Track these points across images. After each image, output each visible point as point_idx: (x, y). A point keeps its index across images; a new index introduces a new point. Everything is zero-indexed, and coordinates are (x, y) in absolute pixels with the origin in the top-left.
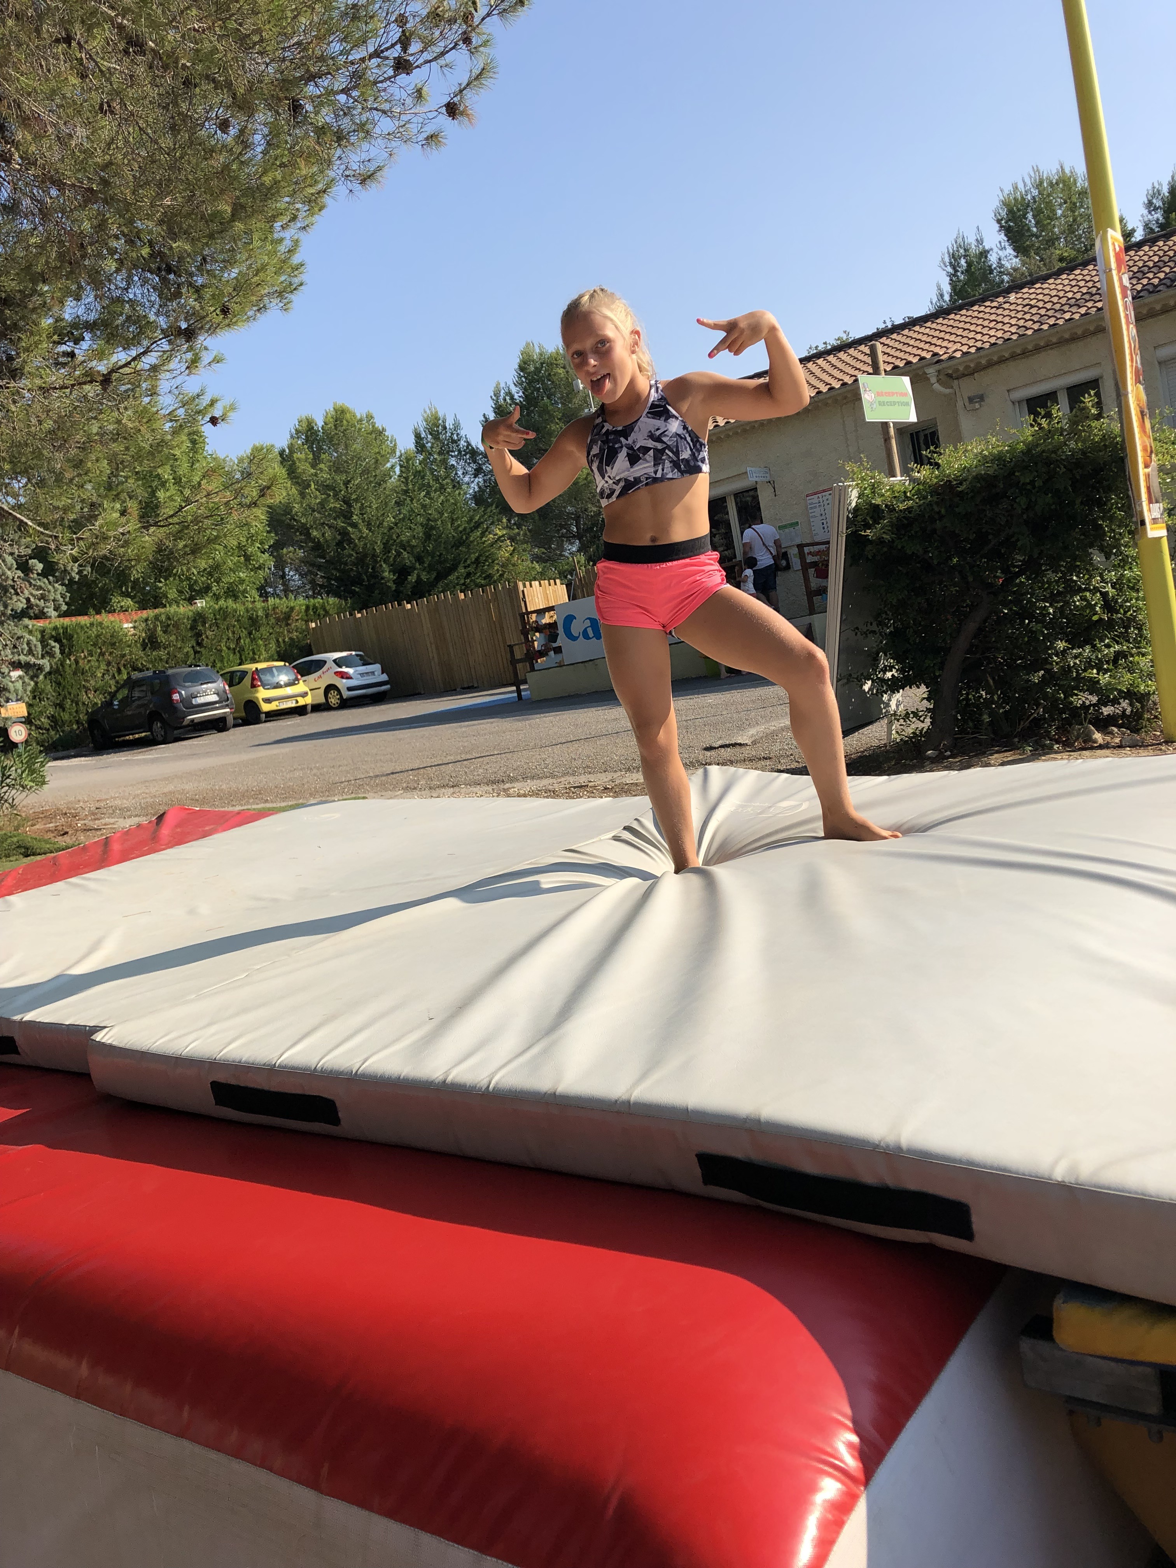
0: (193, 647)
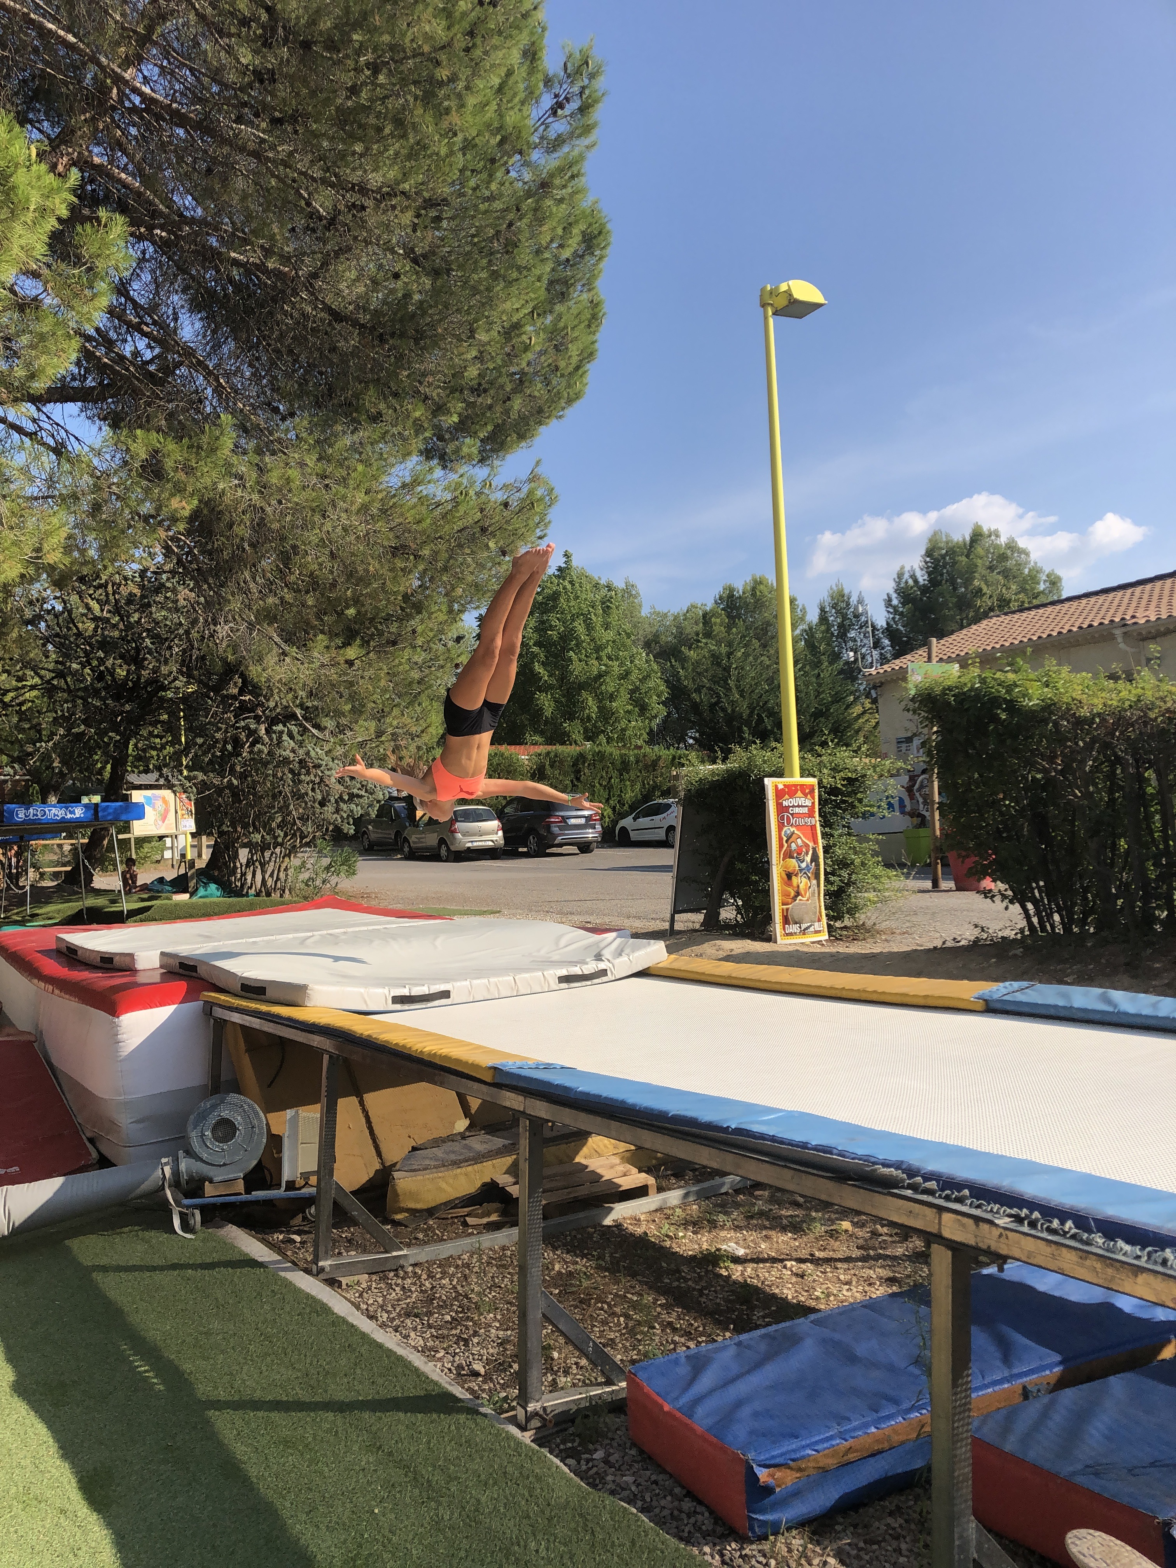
0: (572, 781)
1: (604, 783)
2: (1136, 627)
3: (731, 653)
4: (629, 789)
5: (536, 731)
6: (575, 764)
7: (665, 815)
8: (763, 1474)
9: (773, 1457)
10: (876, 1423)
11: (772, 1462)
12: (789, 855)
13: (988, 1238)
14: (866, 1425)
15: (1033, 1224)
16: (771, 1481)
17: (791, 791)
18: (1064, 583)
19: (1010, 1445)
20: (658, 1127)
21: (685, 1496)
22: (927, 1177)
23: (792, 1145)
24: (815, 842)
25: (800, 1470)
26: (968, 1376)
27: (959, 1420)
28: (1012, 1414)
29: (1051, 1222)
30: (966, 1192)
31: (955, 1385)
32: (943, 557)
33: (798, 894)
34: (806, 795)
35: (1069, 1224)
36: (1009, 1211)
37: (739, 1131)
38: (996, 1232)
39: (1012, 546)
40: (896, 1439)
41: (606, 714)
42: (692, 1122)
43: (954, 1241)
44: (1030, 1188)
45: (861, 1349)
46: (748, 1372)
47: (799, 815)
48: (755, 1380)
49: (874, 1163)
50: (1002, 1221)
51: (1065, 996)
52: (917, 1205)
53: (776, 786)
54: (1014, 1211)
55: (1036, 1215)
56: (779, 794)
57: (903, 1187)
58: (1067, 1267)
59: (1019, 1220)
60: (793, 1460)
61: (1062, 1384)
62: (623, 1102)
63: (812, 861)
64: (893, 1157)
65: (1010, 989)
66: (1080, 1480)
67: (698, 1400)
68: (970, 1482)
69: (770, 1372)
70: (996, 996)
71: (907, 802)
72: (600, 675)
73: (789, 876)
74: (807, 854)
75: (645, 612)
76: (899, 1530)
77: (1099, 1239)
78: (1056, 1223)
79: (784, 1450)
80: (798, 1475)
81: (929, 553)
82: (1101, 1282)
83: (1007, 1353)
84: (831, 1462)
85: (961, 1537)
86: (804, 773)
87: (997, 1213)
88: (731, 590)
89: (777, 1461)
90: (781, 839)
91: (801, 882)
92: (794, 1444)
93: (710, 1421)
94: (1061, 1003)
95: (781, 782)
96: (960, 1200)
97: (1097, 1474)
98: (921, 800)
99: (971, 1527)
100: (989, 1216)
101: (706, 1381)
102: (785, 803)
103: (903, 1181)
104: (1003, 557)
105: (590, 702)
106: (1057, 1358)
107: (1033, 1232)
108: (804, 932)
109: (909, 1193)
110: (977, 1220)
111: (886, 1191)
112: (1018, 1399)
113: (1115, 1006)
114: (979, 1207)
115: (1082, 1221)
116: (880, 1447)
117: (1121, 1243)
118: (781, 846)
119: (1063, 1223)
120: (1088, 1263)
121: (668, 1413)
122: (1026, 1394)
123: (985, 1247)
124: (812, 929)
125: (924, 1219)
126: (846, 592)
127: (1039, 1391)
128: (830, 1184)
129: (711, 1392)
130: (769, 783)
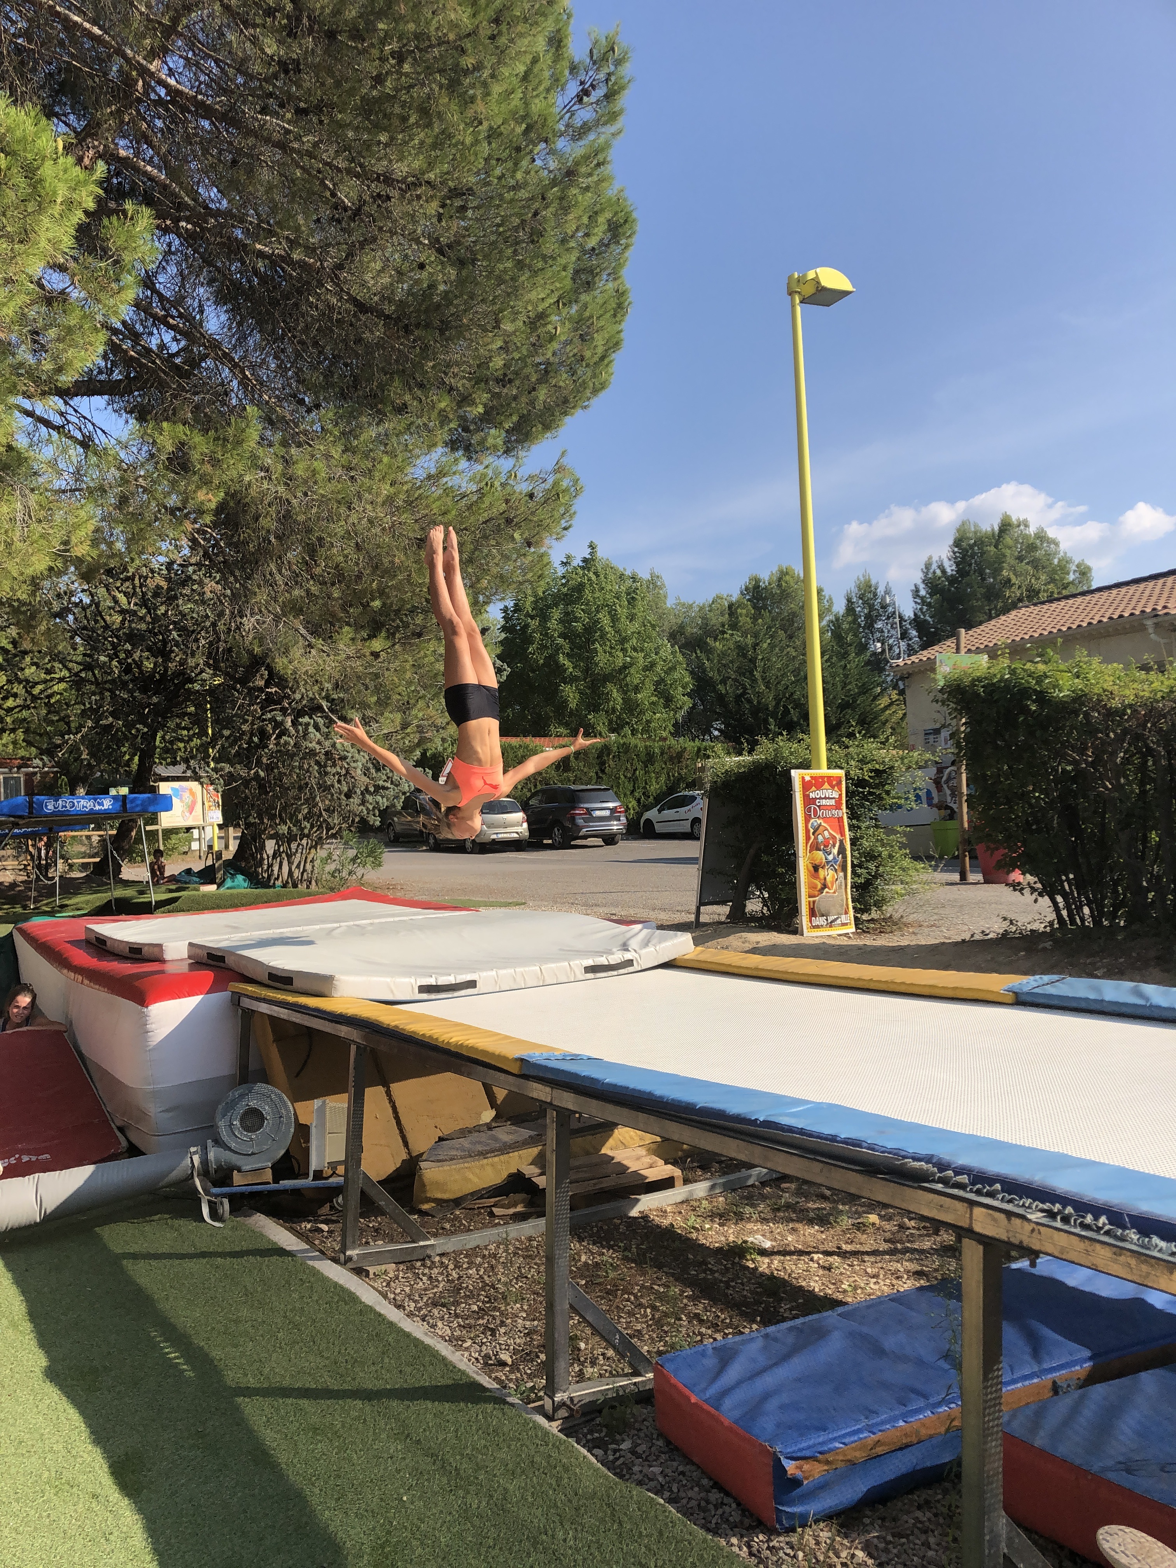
1: (629, 775)
2: (1166, 618)
3: (757, 644)
4: (654, 780)
5: (561, 723)
6: (599, 757)
7: (689, 807)
8: (790, 1467)
9: (801, 1450)
10: (904, 1416)
11: (799, 1454)
12: (816, 847)
13: (1021, 1233)
14: (895, 1419)
15: (1066, 1220)
16: (799, 1474)
17: (818, 782)
18: (1094, 573)
19: (1040, 1441)
20: (686, 1119)
21: (712, 1487)
22: (959, 1171)
23: (821, 1138)
24: (842, 834)
25: (827, 1462)
26: (998, 1370)
27: (989, 1414)
28: (1041, 1411)
29: (1084, 1217)
30: (998, 1186)
31: (986, 1378)
32: (971, 547)
33: (825, 886)
34: (833, 787)
35: (1103, 1219)
36: (1041, 1206)
37: (767, 1124)
38: (1028, 1227)
39: (1041, 536)
40: (924, 1432)
41: (631, 707)
42: (721, 1114)
43: (988, 1237)
44: (1063, 1183)
45: (890, 1342)
46: (776, 1364)
47: (826, 807)
48: (782, 1373)
49: (904, 1157)
50: (1035, 1217)
51: (1097, 989)
52: (948, 1200)
53: (803, 778)
54: (1047, 1206)
55: (1069, 1210)
56: (806, 786)
57: (933, 1181)
58: (1101, 1263)
59: (1052, 1215)
60: (820, 1453)
61: (1091, 1379)
62: (650, 1093)
63: (839, 854)
64: (923, 1151)
65: (1040, 982)
66: (1111, 1476)
67: (726, 1392)
68: (1001, 1476)
69: (797, 1365)
70: (1026, 989)
71: (935, 794)
72: (625, 667)
73: (816, 868)
74: (834, 846)
75: (670, 603)
76: (927, 1524)
77: (1133, 1235)
78: (1089, 1219)
79: (811, 1443)
80: (826, 1468)
81: (957, 543)
82: (1135, 1278)
83: (1037, 1348)
84: (860, 1456)
85: (992, 1531)
86: (831, 764)
87: (1029, 1207)
88: (757, 581)
89: (807, 1453)
90: (807, 831)
91: (828, 874)
92: (822, 1437)
93: (737, 1414)
94: (1092, 996)
95: (807, 774)
96: (991, 1195)
97: (1129, 1471)
98: (948, 792)
99: (1002, 1523)
100: (1021, 1211)
101: (733, 1373)
102: (812, 795)
103: (933, 1174)
104: (1032, 548)
105: (615, 694)
106: (1087, 1353)
107: (1066, 1227)
108: (831, 924)
109: (939, 1187)
110: (1009, 1214)
111: (916, 1185)
112: (1048, 1394)
113: (1147, 999)
114: (1010, 1201)
115: (1117, 1217)
116: (909, 1440)
117: (1155, 1240)
118: (808, 838)
119: (1096, 1218)
120: (1122, 1259)
121: (695, 1404)
122: (1055, 1389)
123: (1017, 1242)
124: (839, 922)
125: (955, 1213)
126: (873, 582)
127: (1069, 1386)
128: (858, 1178)
129: (739, 1383)
130: (796, 774)
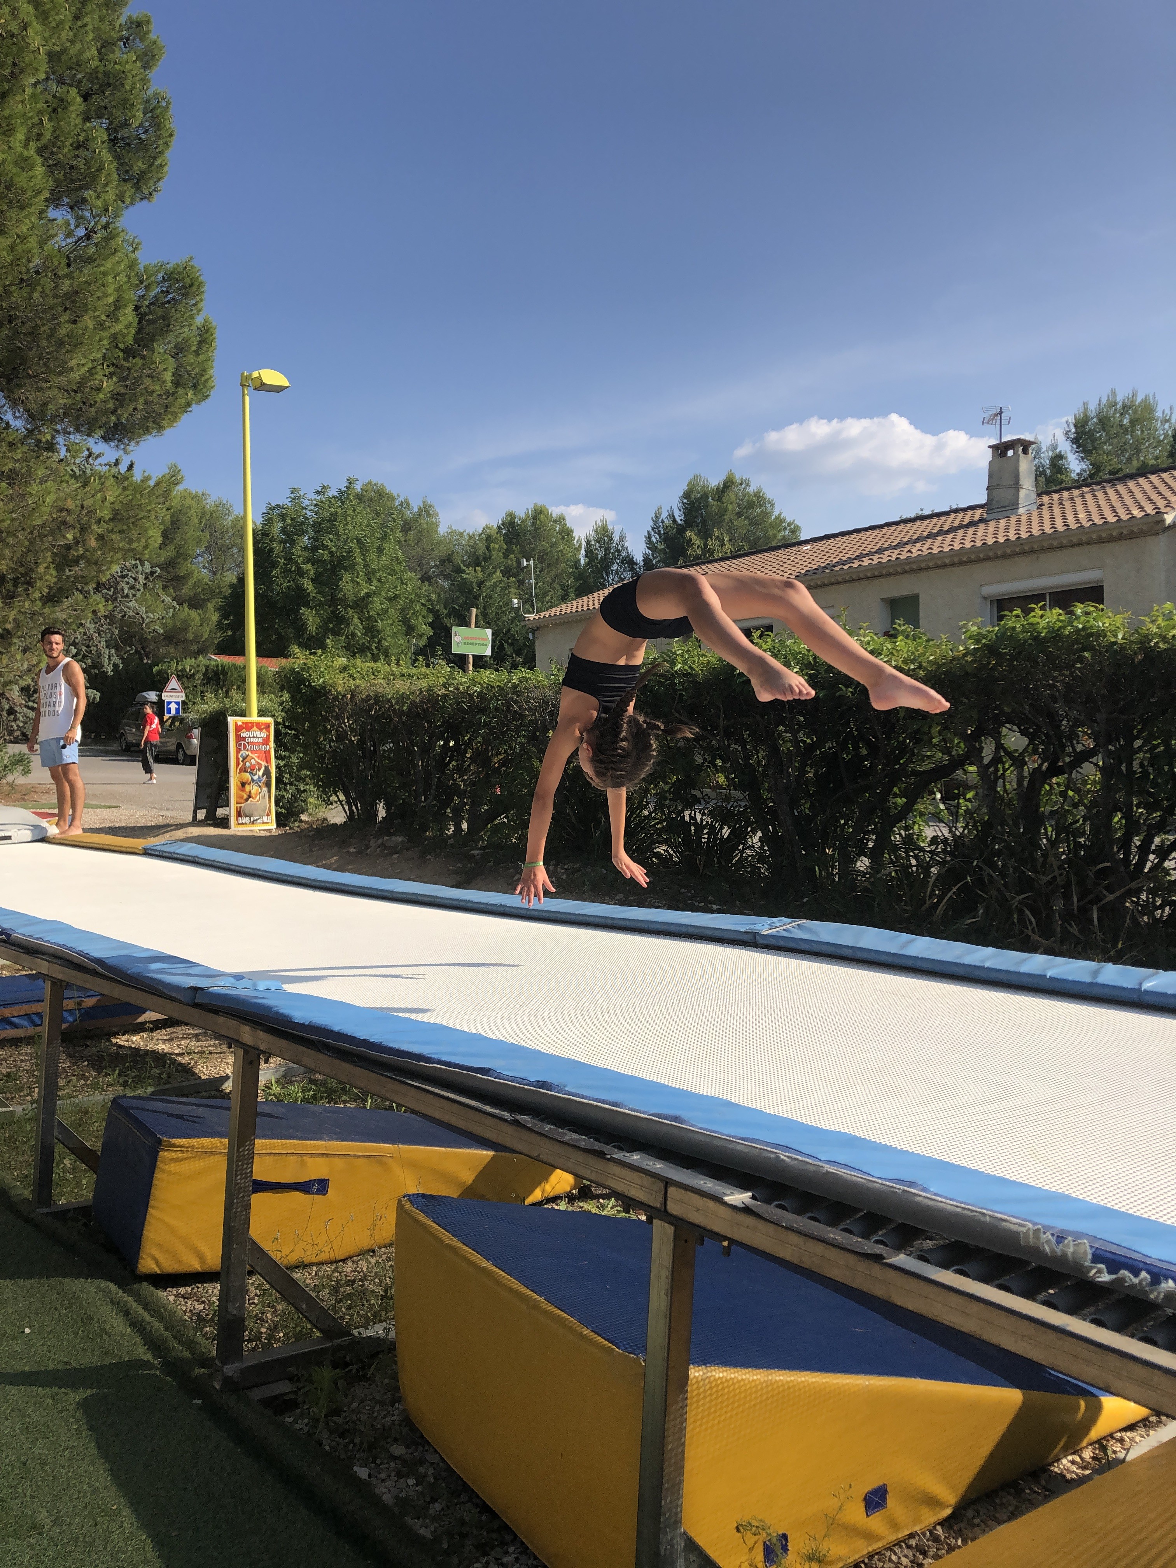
12: (244, 770)
17: (248, 727)
24: (268, 760)
33: (249, 796)
34: (261, 730)
39: (759, 496)
41: (371, 631)
47: (253, 743)
53: (236, 724)
56: (238, 729)
63: (263, 775)
73: (243, 784)
74: (259, 770)
75: (442, 530)
81: (687, 495)
86: (262, 713)
88: (511, 515)
90: (238, 759)
91: (254, 789)
95: (240, 720)
102: (243, 735)
105: (356, 620)
108: (253, 823)
118: (238, 764)
124: (260, 821)
126: (610, 528)
130: (231, 720)
